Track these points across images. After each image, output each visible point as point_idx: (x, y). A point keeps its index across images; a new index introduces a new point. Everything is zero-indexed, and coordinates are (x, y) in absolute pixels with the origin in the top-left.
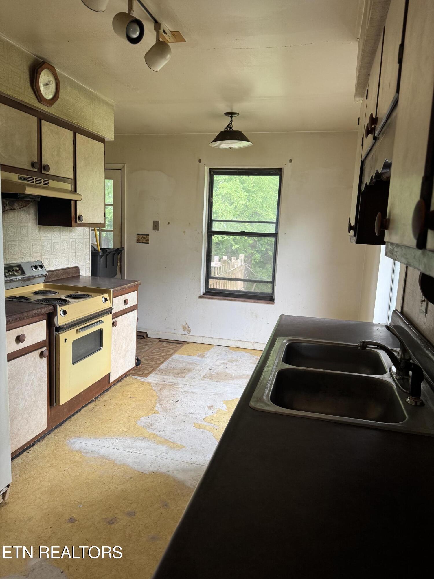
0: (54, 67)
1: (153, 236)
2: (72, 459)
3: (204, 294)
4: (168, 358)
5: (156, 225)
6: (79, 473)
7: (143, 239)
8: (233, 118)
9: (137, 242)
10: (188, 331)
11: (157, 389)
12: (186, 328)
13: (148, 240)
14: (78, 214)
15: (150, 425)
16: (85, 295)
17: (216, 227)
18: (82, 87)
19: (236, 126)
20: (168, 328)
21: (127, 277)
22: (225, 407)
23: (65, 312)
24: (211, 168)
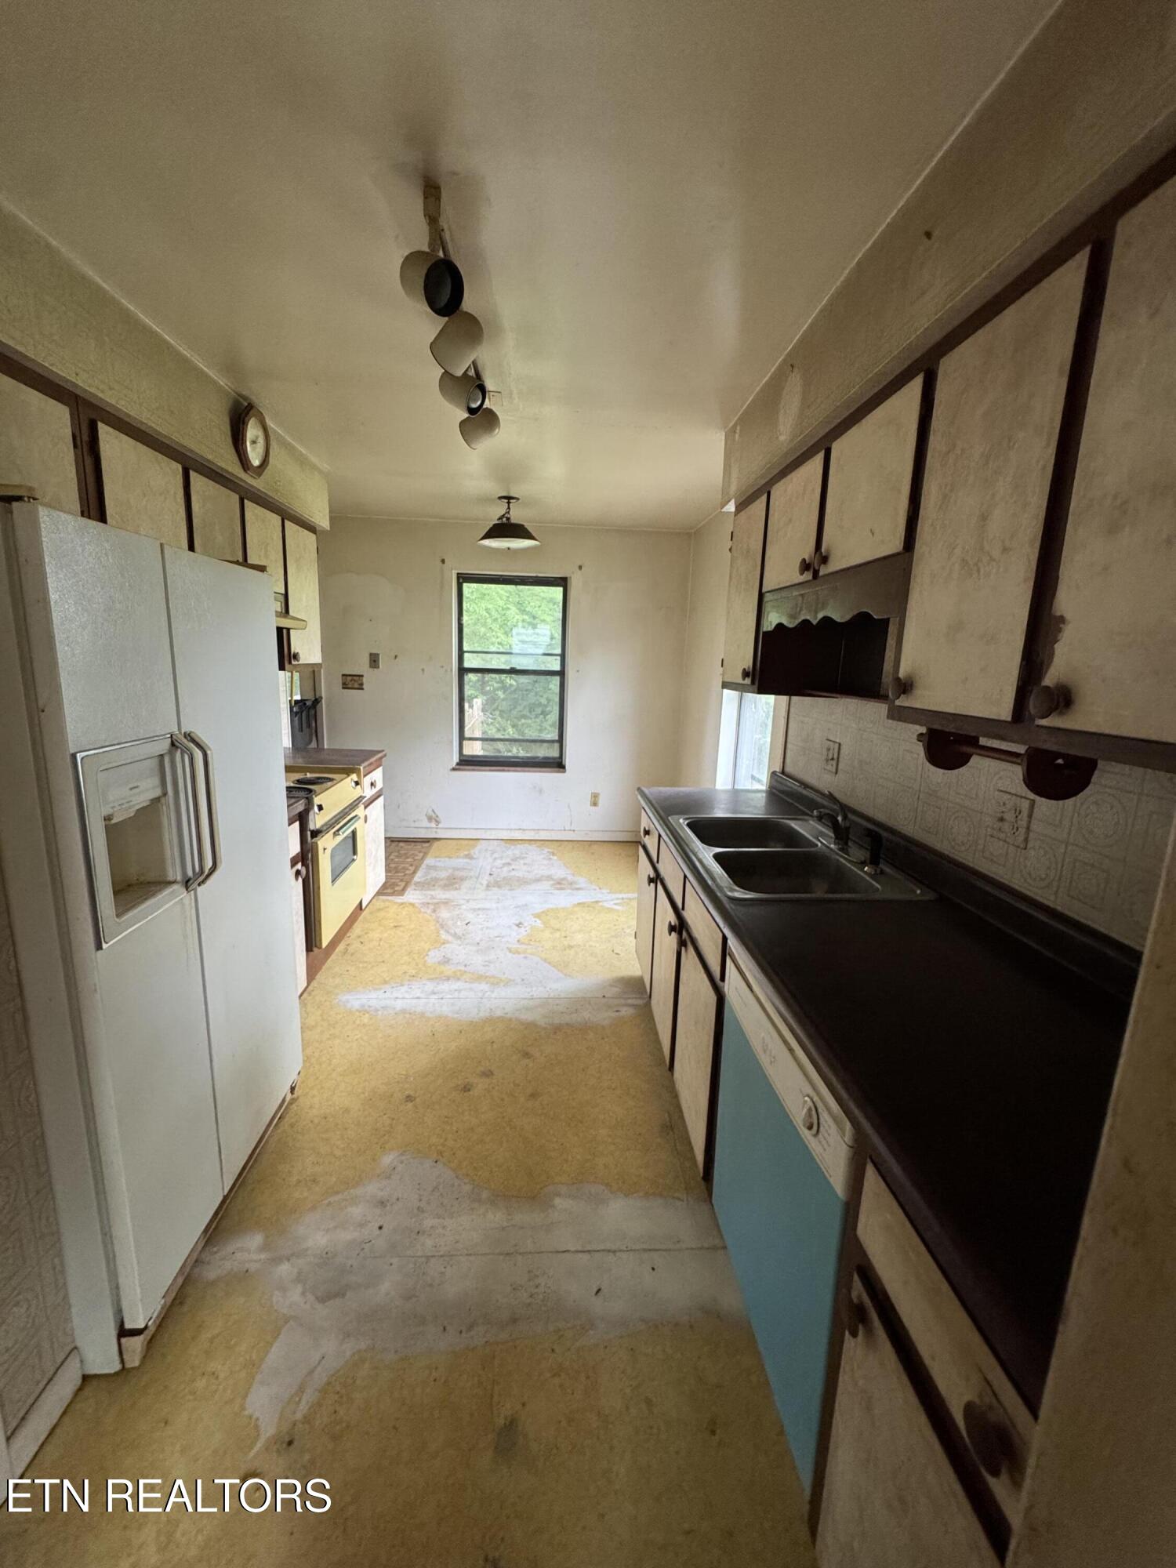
0: (262, 414)
1: (370, 677)
2: (358, 1022)
3: (458, 764)
4: (420, 865)
5: (374, 661)
6: (381, 1038)
7: (352, 682)
8: (511, 505)
9: (343, 688)
10: (437, 821)
11: (429, 911)
12: (433, 818)
13: (362, 684)
14: (293, 650)
15: (446, 961)
16: (324, 778)
17: (470, 662)
18: (289, 444)
19: (517, 515)
20: (404, 820)
21: (327, 744)
22: (538, 921)
23: (320, 808)
24: (460, 572)
